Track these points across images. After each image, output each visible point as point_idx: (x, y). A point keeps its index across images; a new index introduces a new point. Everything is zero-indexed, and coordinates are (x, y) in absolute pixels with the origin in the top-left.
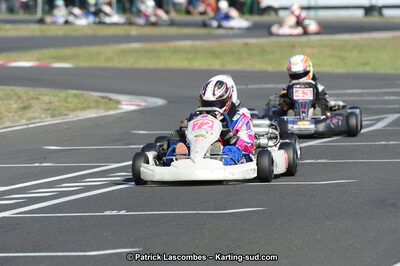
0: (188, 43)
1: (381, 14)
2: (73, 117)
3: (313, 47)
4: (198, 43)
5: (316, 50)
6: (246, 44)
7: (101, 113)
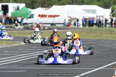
0: (16, 31)
1: (55, 25)
2: (13, 45)
3: (47, 33)
4: (18, 31)
5: (48, 34)
6: (30, 32)
7: (18, 45)
